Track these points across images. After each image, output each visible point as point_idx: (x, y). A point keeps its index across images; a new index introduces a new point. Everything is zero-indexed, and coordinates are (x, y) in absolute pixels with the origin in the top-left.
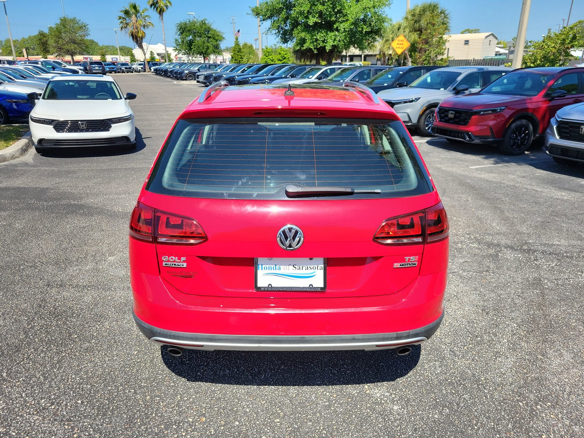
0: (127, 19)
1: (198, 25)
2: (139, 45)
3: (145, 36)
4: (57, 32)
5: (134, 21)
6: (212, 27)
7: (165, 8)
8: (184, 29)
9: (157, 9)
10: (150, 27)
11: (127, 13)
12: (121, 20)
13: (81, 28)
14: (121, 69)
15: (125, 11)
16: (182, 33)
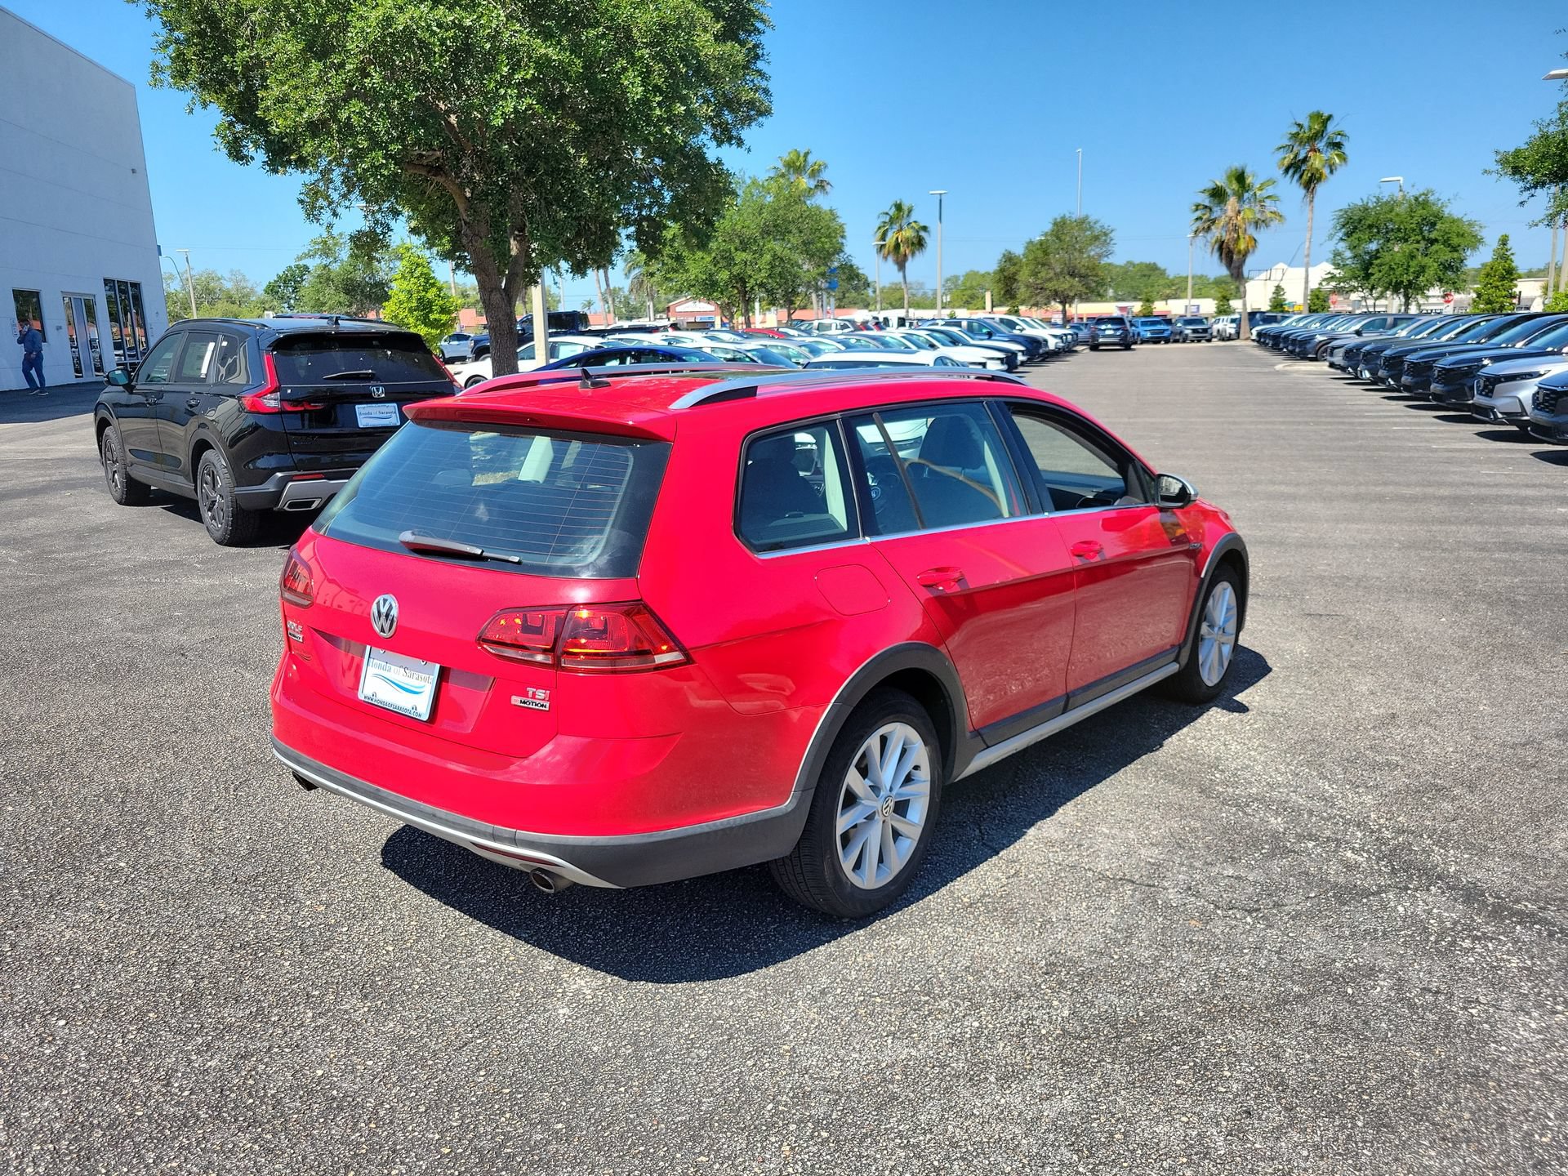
0: (1215, 209)
1: (1401, 210)
2: (1235, 271)
3: (1254, 247)
4: (1041, 253)
5: (1230, 213)
6: (1447, 211)
7: (1326, 171)
8: (1356, 224)
9: (1301, 177)
10: (1274, 224)
11: (1218, 194)
12: (1198, 214)
13: (1097, 238)
14: (1181, 332)
15: (1214, 189)
16: (1349, 235)
